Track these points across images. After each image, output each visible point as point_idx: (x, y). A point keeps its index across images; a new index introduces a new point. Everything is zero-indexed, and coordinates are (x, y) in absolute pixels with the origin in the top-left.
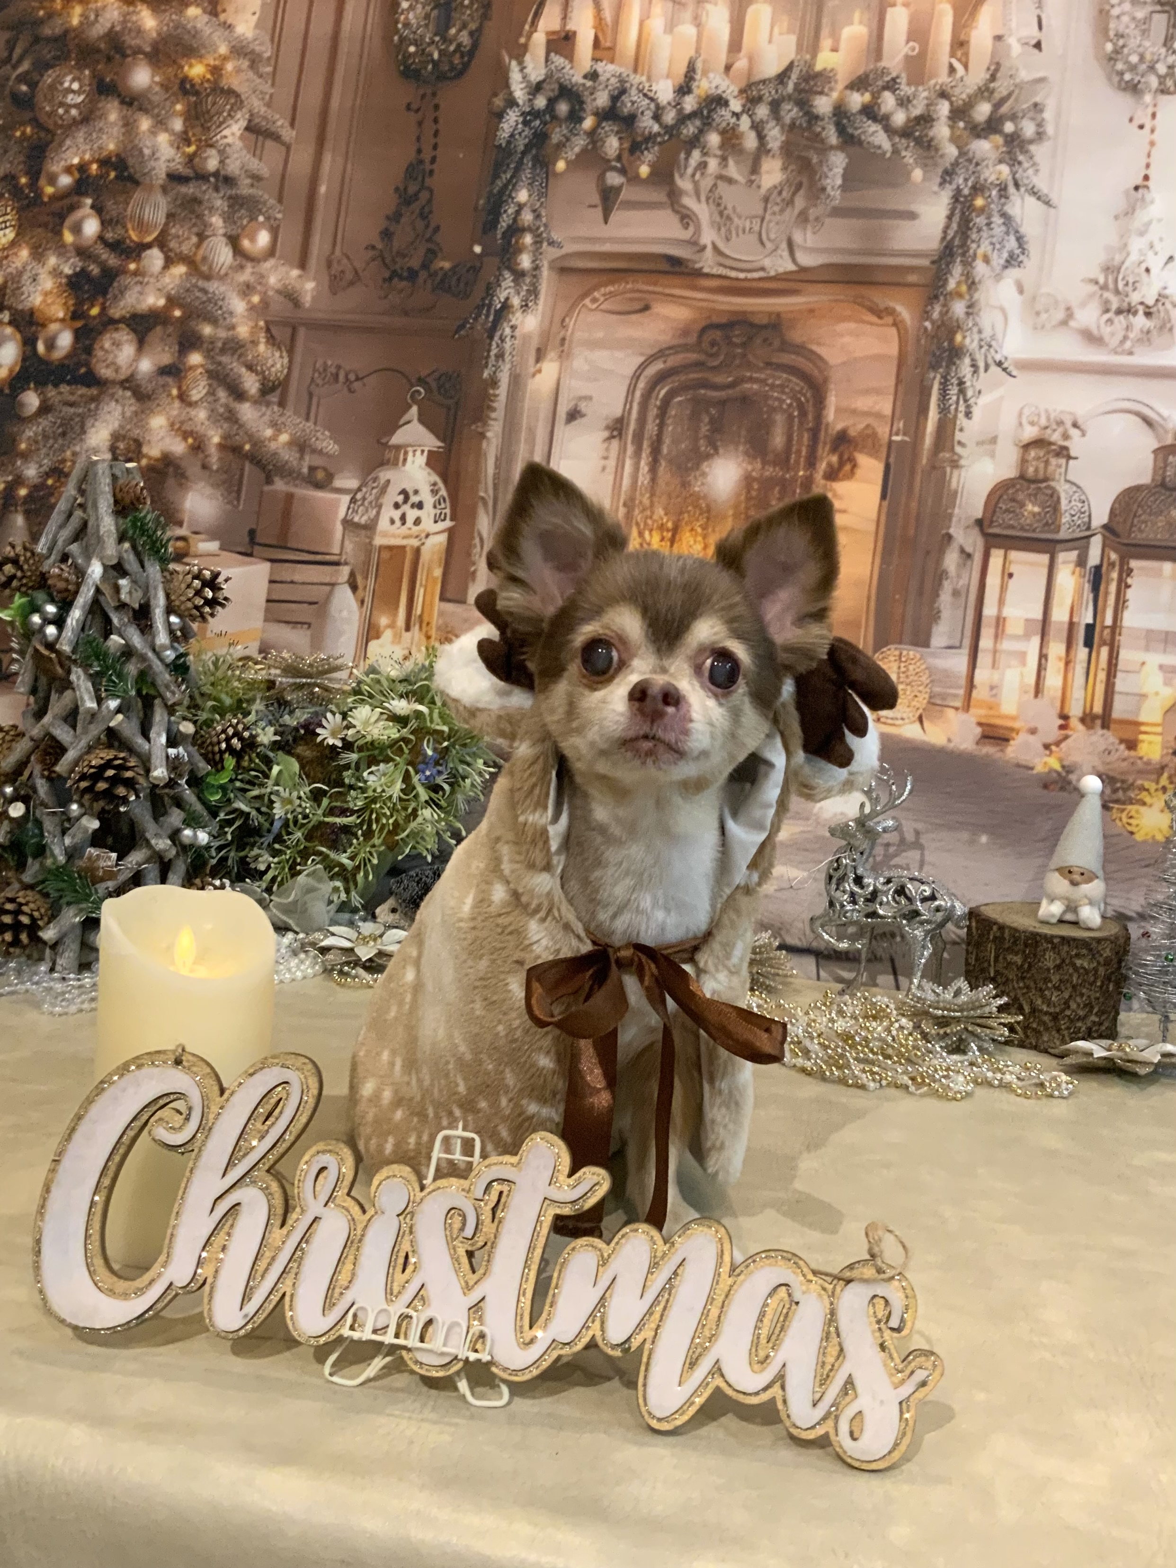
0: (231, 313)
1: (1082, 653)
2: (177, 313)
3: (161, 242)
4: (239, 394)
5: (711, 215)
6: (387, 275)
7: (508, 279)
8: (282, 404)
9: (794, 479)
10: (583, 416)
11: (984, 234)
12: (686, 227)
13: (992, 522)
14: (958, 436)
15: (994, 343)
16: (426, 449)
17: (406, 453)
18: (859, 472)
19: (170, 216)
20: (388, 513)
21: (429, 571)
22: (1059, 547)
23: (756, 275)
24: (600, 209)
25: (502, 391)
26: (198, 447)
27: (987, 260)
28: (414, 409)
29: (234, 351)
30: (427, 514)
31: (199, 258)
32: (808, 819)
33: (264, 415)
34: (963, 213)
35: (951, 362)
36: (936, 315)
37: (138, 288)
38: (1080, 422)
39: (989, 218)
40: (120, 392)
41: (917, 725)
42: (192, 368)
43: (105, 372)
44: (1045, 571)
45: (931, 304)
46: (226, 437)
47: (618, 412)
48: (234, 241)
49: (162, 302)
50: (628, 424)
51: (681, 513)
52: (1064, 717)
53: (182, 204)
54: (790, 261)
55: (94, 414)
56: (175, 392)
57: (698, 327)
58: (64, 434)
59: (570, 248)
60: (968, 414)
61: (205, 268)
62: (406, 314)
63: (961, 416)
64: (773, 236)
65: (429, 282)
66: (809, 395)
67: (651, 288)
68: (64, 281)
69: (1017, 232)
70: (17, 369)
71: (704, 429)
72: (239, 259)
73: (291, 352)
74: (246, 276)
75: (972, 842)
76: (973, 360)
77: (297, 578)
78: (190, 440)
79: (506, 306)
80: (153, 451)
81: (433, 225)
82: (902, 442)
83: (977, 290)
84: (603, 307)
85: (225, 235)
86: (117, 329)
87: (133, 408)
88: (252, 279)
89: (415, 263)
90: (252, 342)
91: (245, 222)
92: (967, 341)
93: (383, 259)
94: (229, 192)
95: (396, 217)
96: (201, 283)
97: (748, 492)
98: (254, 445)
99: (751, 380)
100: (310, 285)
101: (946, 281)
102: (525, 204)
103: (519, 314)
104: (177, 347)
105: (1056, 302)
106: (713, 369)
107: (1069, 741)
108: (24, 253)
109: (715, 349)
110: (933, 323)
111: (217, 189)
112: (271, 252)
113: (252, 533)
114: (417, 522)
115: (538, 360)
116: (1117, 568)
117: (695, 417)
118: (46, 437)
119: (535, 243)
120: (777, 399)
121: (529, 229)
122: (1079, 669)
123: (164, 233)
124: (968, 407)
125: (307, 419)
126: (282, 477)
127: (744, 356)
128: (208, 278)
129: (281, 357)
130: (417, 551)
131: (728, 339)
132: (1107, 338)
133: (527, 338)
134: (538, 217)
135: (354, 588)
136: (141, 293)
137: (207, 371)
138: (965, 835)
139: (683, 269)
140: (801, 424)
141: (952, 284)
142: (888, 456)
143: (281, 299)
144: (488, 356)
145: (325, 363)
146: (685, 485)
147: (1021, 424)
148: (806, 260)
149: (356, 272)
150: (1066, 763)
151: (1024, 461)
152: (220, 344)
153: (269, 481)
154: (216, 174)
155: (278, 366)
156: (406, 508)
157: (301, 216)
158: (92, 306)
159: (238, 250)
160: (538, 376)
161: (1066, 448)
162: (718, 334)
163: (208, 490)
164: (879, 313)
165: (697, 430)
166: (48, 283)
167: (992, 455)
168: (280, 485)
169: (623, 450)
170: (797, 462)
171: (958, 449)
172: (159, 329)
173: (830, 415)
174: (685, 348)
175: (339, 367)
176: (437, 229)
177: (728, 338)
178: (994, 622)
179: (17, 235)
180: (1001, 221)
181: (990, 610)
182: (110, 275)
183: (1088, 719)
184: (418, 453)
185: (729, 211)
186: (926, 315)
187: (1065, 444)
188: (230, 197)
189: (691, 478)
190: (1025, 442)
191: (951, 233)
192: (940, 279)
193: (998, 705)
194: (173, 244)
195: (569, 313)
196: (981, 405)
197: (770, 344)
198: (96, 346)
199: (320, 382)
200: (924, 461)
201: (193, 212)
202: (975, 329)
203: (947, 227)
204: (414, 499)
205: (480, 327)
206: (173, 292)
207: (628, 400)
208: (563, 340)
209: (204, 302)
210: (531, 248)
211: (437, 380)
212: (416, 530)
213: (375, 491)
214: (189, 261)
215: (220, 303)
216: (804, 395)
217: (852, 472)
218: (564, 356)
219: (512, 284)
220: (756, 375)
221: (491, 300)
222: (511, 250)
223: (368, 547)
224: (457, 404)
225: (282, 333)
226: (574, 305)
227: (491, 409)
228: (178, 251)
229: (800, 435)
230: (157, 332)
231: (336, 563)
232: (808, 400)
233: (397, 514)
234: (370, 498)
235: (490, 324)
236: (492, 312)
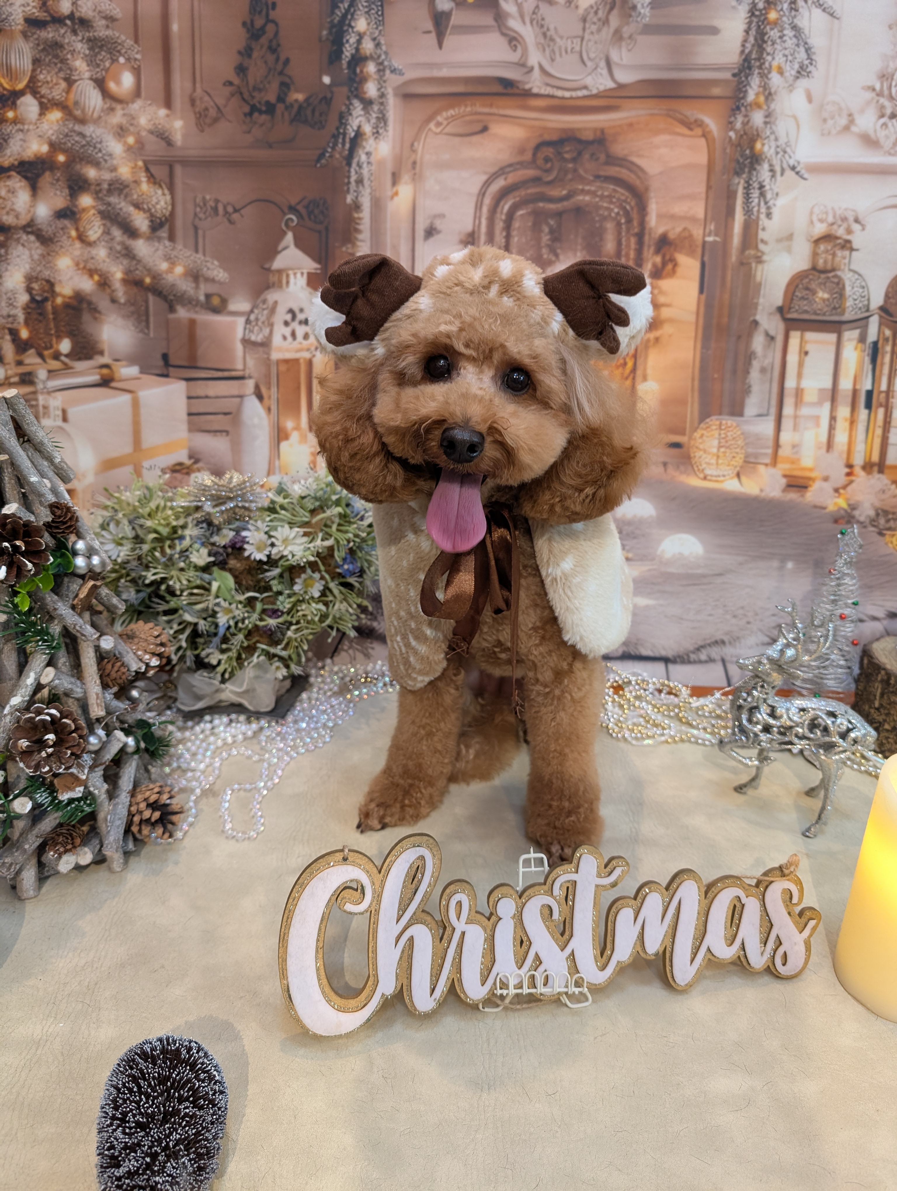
0: (110, 155)
1: (863, 413)
2: (61, 158)
3: (33, 88)
4: (131, 232)
5: (536, 37)
6: (247, 109)
7: (357, 108)
8: (172, 238)
10: (439, 232)
11: (778, 47)
12: (514, 49)
13: (790, 308)
14: (761, 235)
15: (788, 150)
16: (305, 271)
17: (288, 276)
18: (680, 270)
19: (36, 62)
20: (280, 331)
22: (844, 327)
23: (580, 93)
24: (433, 35)
25: (365, 215)
26: (104, 283)
27: (781, 72)
28: (289, 238)
29: (120, 191)
31: (70, 103)
32: (653, 559)
33: (157, 250)
34: (759, 27)
35: (752, 168)
36: (738, 125)
37: (20, 136)
38: (860, 217)
39: (781, 31)
40: (24, 237)
41: (736, 480)
42: (84, 210)
43: (7, 219)
44: (833, 349)
45: (734, 115)
46: (127, 272)
47: (469, 228)
48: (100, 84)
49: (45, 148)
50: (479, 238)
52: (850, 466)
53: (44, 50)
54: (609, 78)
56: (74, 233)
57: (533, 144)
59: (410, 74)
60: (769, 215)
61: (78, 113)
62: (270, 146)
63: (763, 216)
64: (592, 55)
65: (286, 114)
66: (633, 203)
67: (487, 110)
69: (806, 43)
71: (545, 238)
72: (107, 100)
73: (171, 188)
74: (117, 118)
75: (782, 568)
76: (771, 165)
77: (211, 393)
78: (96, 278)
79: (359, 134)
80: (65, 290)
81: (283, 58)
82: (715, 242)
83: (773, 100)
84: (447, 130)
85: (91, 79)
86: (9, 177)
87: (39, 251)
88: (124, 121)
89: (272, 97)
90: (135, 182)
91: (107, 64)
92: (766, 148)
93: (241, 94)
94: (87, 34)
95: (247, 52)
96: (77, 128)
98: (154, 278)
99: (583, 192)
100: (178, 124)
101: (746, 91)
102: (365, 33)
103: (371, 141)
104: (67, 191)
105: (840, 109)
106: (550, 183)
107: (853, 485)
109: (549, 165)
110: (736, 132)
111: (75, 32)
112: (137, 93)
113: (165, 357)
114: (306, 336)
115: (394, 183)
116: (890, 343)
117: (536, 227)
119: (379, 71)
120: (607, 209)
121: (371, 58)
122: (861, 427)
123: (33, 79)
124: (768, 208)
125: (197, 251)
126: (184, 305)
127: (575, 170)
128: (82, 121)
129: (164, 194)
130: (309, 363)
132: (882, 141)
133: (381, 163)
134: (378, 45)
135: (260, 397)
136: (24, 141)
137: (100, 212)
138: (775, 564)
139: (517, 91)
140: (628, 230)
141: (751, 96)
142: (703, 255)
143: (153, 138)
144: (349, 183)
145: (204, 199)
147: (812, 222)
148: (624, 77)
149: (219, 108)
150: (852, 502)
151: (815, 255)
152: (105, 186)
153: (172, 309)
154: (71, 16)
155: (162, 203)
156: (295, 325)
157: (159, 55)
159: (106, 94)
160: (396, 198)
161: (849, 242)
162: (549, 151)
163: (120, 321)
164: (690, 124)
165: (539, 240)
167: (789, 250)
168: (182, 313)
171: (761, 246)
172: (47, 174)
173: (652, 220)
174: (522, 165)
175: (217, 201)
176: (287, 61)
177: (559, 153)
178: (794, 392)
180: (793, 33)
181: (790, 383)
183: (868, 467)
184: (299, 275)
185: (552, 32)
186: (730, 125)
187: (848, 237)
188: (89, 40)
190: (816, 238)
191: (748, 46)
192: (739, 90)
193: (799, 460)
194: (44, 91)
195: (416, 138)
196: (779, 205)
197: (597, 159)
199: (202, 215)
200: (734, 258)
201: (56, 56)
202: (772, 137)
203: (745, 41)
204: (300, 317)
205: (337, 156)
206: (54, 138)
207: (477, 216)
208: (414, 163)
209: (84, 146)
210: (375, 76)
211: (307, 207)
212: (305, 343)
213: (265, 312)
214: (62, 106)
215: (98, 146)
216: (629, 204)
217: (674, 271)
218: (417, 178)
219: (362, 113)
220: (587, 188)
221: (345, 129)
222: (357, 79)
223: (267, 362)
224: (327, 229)
225: (160, 172)
226: (420, 130)
227: (358, 231)
228: (50, 97)
229: (628, 240)
230: (47, 176)
231: (241, 378)
232: (632, 208)
233: (287, 331)
234: (262, 318)
235: (347, 152)
236: (347, 140)
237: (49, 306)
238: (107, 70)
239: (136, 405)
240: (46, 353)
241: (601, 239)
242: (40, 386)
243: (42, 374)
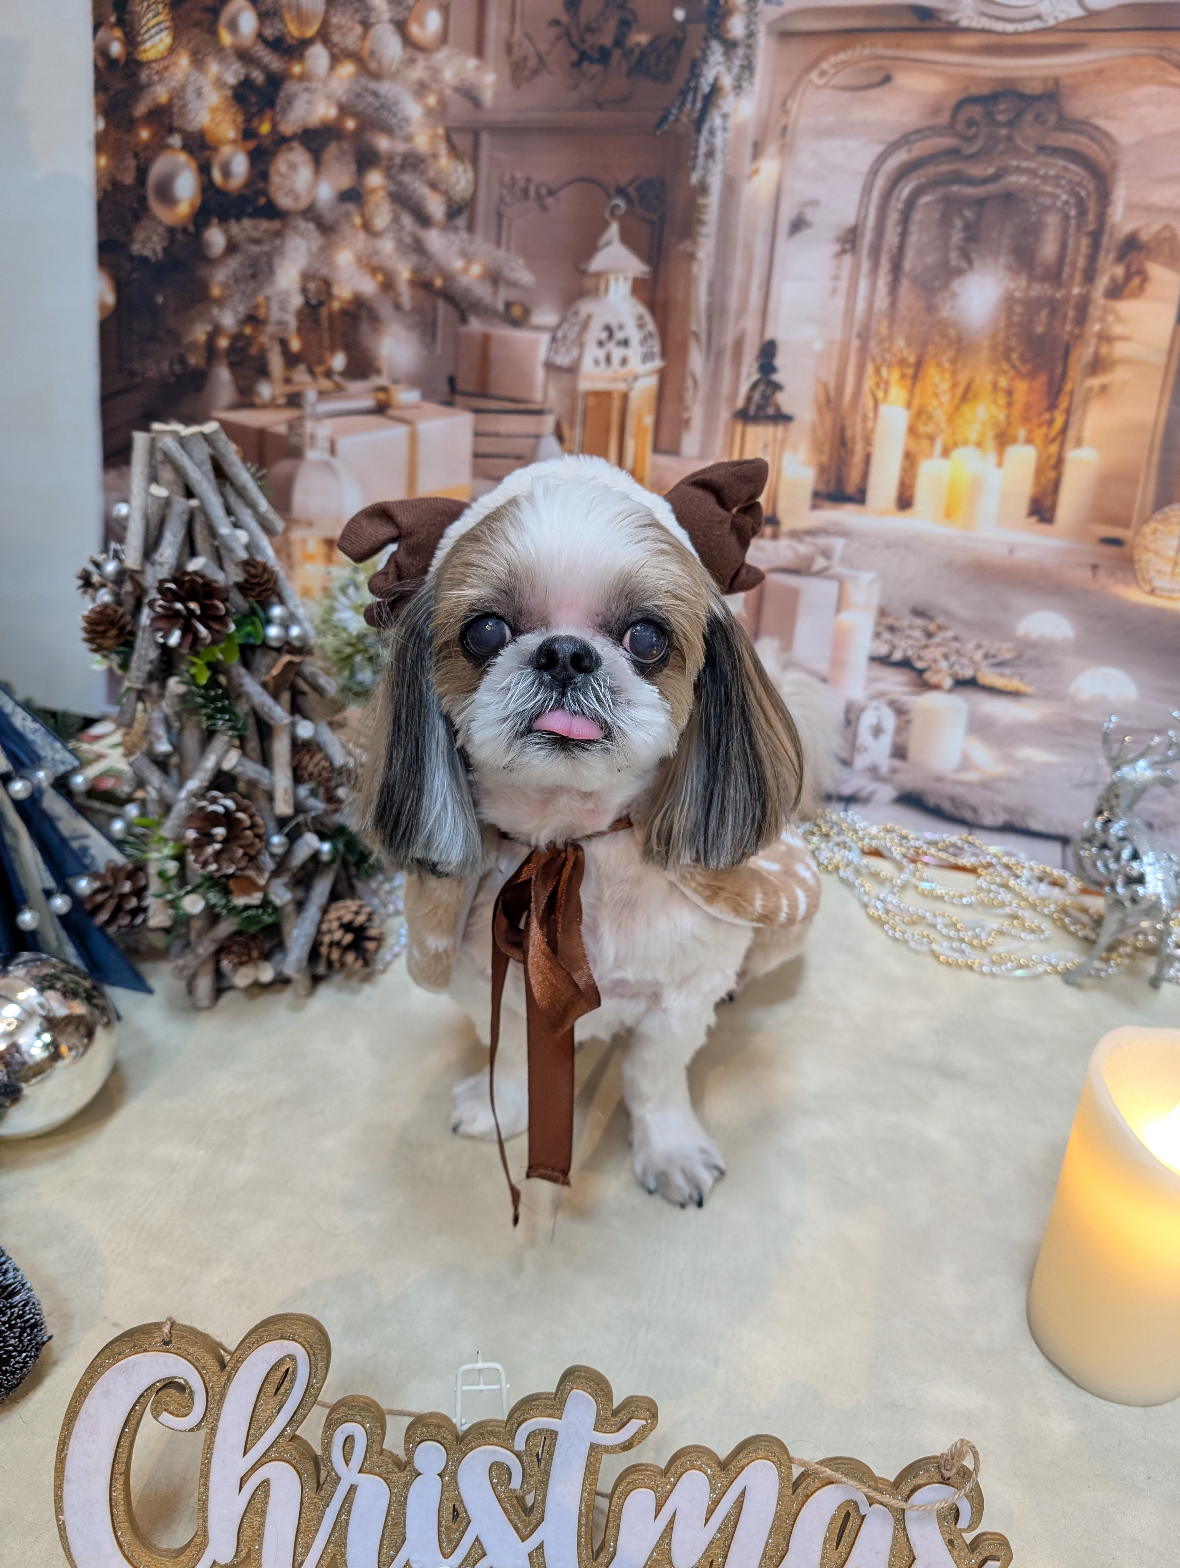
0: (407, 120)
2: (350, 124)
3: (324, 35)
4: (423, 219)
6: (574, 56)
7: (717, 52)
8: (471, 228)
9: (1066, 299)
10: (809, 225)
16: (631, 275)
17: (607, 282)
18: (1150, 288)
20: (592, 352)
21: (640, 419)
23: (1029, 26)
25: (713, 201)
26: (388, 285)
28: (614, 229)
29: (415, 167)
30: (635, 352)
31: (365, 54)
32: (1062, 699)
33: (452, 243)
37: (305, 96)
40: (303, 224)
42: (372, 191)
43: (284, 201)
46: (416, 271)
47: (852, 218)
48: (401, 27)
49: (332, 112)
50: (863, 235)
51: (925, 344)
55: (278, 251)
56: (358, 221)
57: (953, 100)
58: (254, 276)
61: (373, 66)
62: (600, 106)
65: (624, 62)
66: (1091, 187)
67: (891, 52)
68: (229, 93)
70: (198, 202)
71: (957, 237)
72: (409, 50)
73: (475, 163)
74: (418, 72)
77: (501, 429)
78: (380, 277)
79: (715, 89)
80: (343, 291)
84: (833, 82)
85: (391, 21)
86: (291, 149)
87: (318, 243)
88: (425, 76)
89: (606, 39)
90: (434, 155)
93: (569, 36)
96: (372, 85)
97: (1009, 317)
98: (446, 279)
99: (1018, 170)
100: (490, 78)
103: (731, 98)
104: (353, 167)
106: (972, 157)
108: (184, 61)
109: (973, 131)
112: (444, 38)
113: (452, 381)
114: (624, 362)
115: (755, 157)
117: (945, 221)
118: (237, 281)
119: (749, 1)
120: (1052, 195)
123: (325, 24)
125: (499, 246)
126: (478, 316)
127: (1010, 139)
128: (377, 76)
129: (465, 172)
130: (625, 398)
131: (989, 115)
133: (741, 129)
135: (560, 437)
136: (309, 102)
137: (390, 194)
139: (937, 24)
140: (1079, 228)
143: (458, 99)
144: (695, 157)
145: (513, 177)
146: (931, 309)
149: (541, 59)
152: (398, 160)
153: (463, 320)
155: (463, 183)
156: (611, 346)
158: (261, 121)
159: (408, 41)
160: (756, 179)
162: (975, 111)
163: (403, 333)
165: (946, 239)
166: (213, 97)
168: (475, 325)
169: (856, 268)
170: (1072, 277)
172: (333, 144)
173: (1117, 213)
174: (934, 131)
175: (528, 180)
179: (175, 38)
182: (276, 81)
184: (621, 281)
189: (938, 300)
194: (336, 38)
195: (791, 92)
197: (1044, 122)
198: (272, 171)
204: (619, 335)
205: (684, 119)
206: (344, 99)
207: (863, 204)
208: (785, 129)
209: (377, 109)
210: (744, 8)
211: (638, 189)
212: (622, 371)
213: (577, 329)
214: (356, 57)
215: (394, 109)
216: (1085, 187)
217: (1141, 288)
218: (786, 150)
219: (721, 59)
220: (1024, 164)
221: (698, 82)
222: (719, 13)
223: (572, 393)
224: (662, 219)
225: (463, 142)
226: (797, 82)
227: (701, 222)
228: (342, 46)
229: (1078, 241)
230: (332, 150)
231: (539, 412)
232: (1089, 194)
233: (601, 354)
234: (572, 336)
235: (696, 115)
236: (699, 98)
237: (324, 312)
238: (410, 9)
239: (413, 438)
240: (319, 369)
241: (1037, 239)
242: (308, 410)
243: (311, 395)
